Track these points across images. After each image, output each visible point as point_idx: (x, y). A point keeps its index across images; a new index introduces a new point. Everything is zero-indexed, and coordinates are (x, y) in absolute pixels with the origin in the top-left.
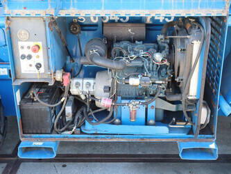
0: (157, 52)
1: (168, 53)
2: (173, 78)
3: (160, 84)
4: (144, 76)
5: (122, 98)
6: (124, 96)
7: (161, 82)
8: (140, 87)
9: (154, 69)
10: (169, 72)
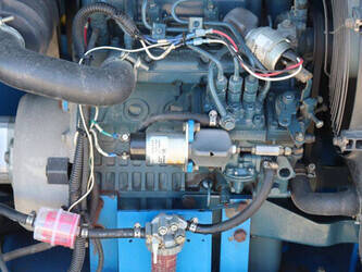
0: (262, 23)
1: (303, 27)
2: (325, 135)
3: (274, 159)
4: (205, 127)
5: (122, 205)
6: (129, 192)
7: (275, 151)
8: (190, 169)
9: (249, 97)
10: (307, 107)
